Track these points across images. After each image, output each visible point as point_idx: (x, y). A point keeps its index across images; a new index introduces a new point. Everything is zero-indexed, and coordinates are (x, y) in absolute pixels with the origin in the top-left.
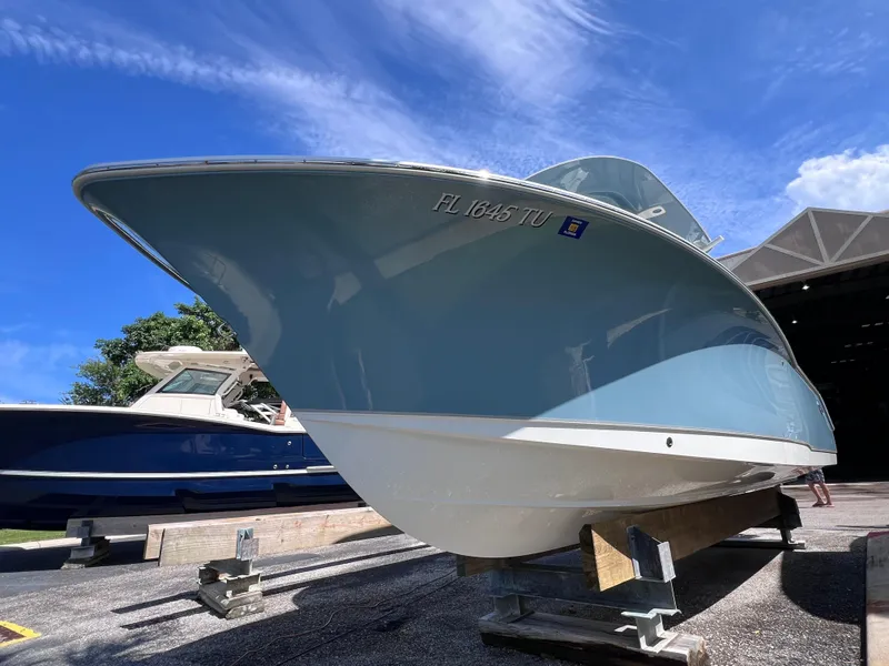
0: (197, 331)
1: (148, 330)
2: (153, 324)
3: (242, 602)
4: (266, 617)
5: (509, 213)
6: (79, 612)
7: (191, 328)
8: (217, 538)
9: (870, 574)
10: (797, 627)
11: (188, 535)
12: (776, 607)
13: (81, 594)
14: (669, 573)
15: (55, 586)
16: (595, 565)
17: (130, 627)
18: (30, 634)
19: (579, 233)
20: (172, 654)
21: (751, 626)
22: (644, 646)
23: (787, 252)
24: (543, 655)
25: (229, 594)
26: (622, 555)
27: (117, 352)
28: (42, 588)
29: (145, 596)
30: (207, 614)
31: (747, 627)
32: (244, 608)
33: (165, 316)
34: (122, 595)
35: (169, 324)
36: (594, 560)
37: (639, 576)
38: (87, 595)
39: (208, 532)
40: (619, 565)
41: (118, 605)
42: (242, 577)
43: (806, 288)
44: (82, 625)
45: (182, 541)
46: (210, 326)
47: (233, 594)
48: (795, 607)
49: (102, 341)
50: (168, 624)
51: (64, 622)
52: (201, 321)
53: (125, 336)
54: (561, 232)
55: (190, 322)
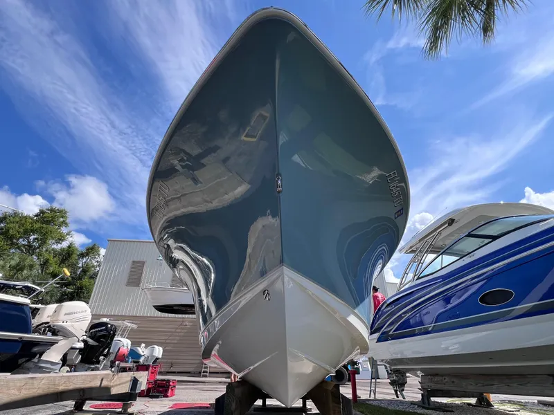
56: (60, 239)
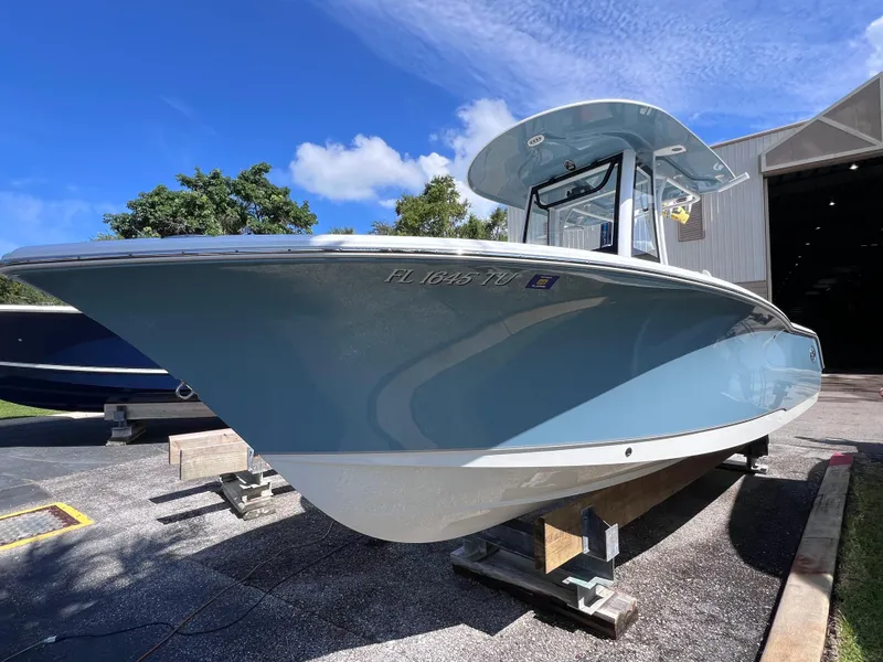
0: (202, 207)
1: (153, 205)
2: (156, 199)
3: (255, 506)
4: (277, 520)
5: (469, 278)
6: (123, 498)
7: (195, 205)
8: (229, 455)
9: (812, 518)
10: (726, 576)
11: (202, 454)
12: (716, 548)
13: (124, 477)
14: (613, 551)
15: (103, 465)
16: (544, 553)
17: (165, 520)
18: (85, 522)
19: (548, 286)
20: (199, 559)
21: (686, 573)
22: (582, 606)
23: (843, 127)
24: (501, 592)
25: (245, 498)
26: (573, 536)
27: (126, 228)
28: (92, 467)
29: (178, 485)
30: (228, 511)
31: (684, 572)
32: (258, 511)
33: (169, 190)
34: (157, 480)
35: (173, 199)
36: (544, 548)
37: (586, 550)
38: (129, 477)
39: (220, 450)
40: (569, 545)
41: (155, 495)
42: (254, 486)
43: (854, 167)
44: (125, 514)
45: (198, 460)
46: (214, 202)
47: (249, 499)
48: (732, 551)
49: (110, 215)
50: (196, 520)
51: (112, 510)
52: (205, 197)
53: (130, 212)
54: (529, 286)
55: (193, 199)
56: (460, 215)
